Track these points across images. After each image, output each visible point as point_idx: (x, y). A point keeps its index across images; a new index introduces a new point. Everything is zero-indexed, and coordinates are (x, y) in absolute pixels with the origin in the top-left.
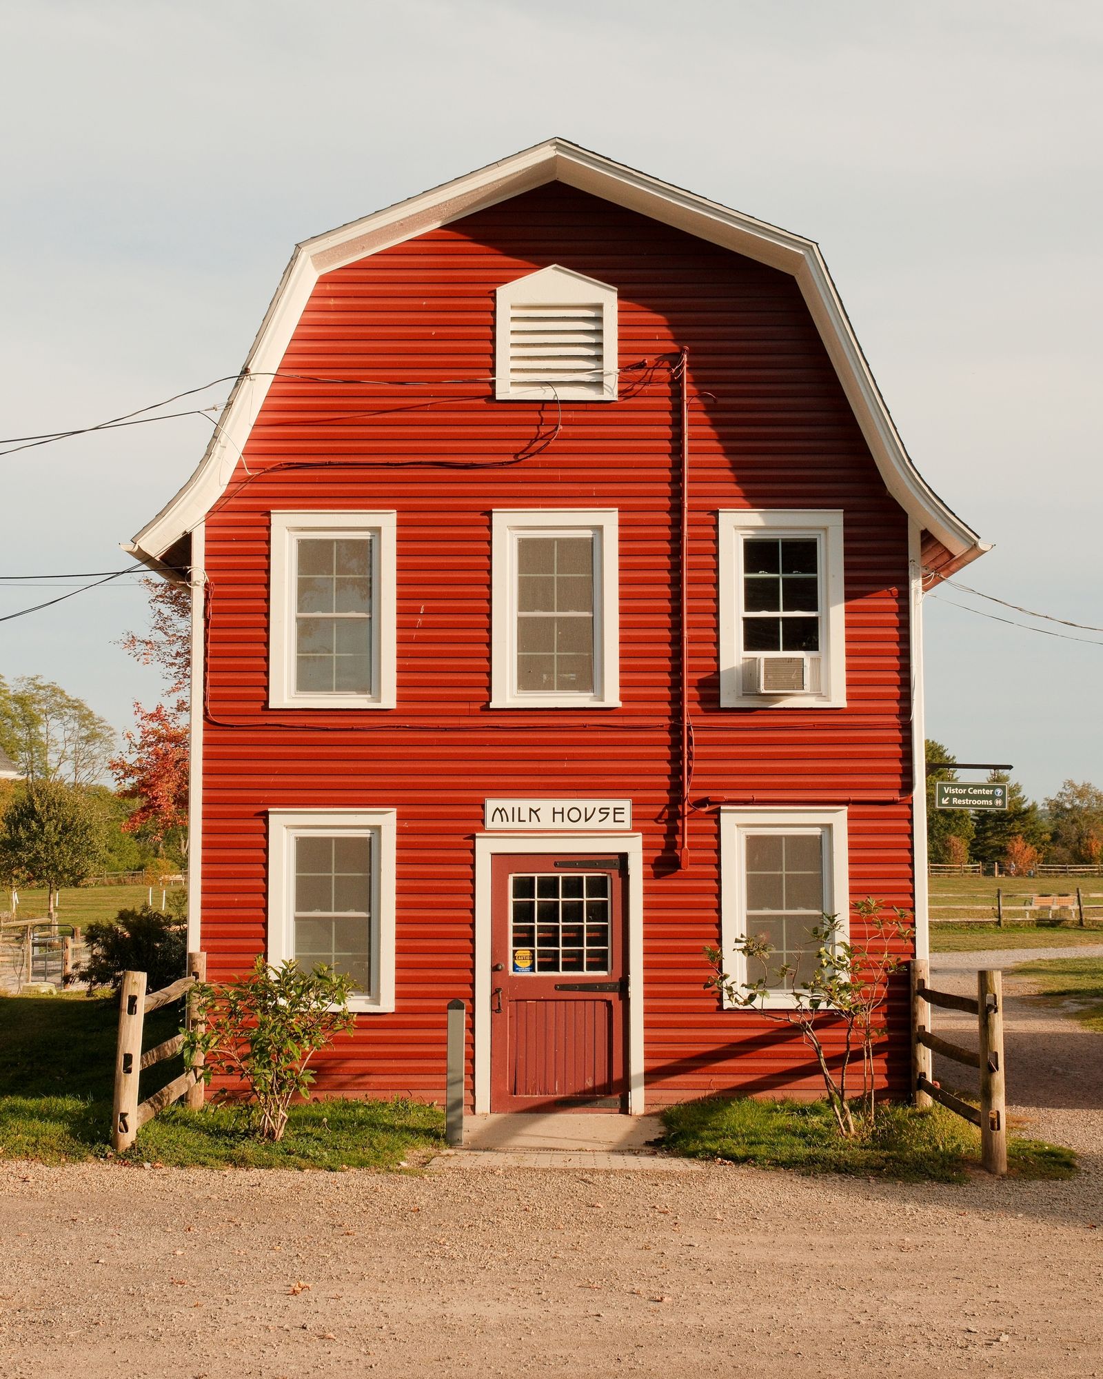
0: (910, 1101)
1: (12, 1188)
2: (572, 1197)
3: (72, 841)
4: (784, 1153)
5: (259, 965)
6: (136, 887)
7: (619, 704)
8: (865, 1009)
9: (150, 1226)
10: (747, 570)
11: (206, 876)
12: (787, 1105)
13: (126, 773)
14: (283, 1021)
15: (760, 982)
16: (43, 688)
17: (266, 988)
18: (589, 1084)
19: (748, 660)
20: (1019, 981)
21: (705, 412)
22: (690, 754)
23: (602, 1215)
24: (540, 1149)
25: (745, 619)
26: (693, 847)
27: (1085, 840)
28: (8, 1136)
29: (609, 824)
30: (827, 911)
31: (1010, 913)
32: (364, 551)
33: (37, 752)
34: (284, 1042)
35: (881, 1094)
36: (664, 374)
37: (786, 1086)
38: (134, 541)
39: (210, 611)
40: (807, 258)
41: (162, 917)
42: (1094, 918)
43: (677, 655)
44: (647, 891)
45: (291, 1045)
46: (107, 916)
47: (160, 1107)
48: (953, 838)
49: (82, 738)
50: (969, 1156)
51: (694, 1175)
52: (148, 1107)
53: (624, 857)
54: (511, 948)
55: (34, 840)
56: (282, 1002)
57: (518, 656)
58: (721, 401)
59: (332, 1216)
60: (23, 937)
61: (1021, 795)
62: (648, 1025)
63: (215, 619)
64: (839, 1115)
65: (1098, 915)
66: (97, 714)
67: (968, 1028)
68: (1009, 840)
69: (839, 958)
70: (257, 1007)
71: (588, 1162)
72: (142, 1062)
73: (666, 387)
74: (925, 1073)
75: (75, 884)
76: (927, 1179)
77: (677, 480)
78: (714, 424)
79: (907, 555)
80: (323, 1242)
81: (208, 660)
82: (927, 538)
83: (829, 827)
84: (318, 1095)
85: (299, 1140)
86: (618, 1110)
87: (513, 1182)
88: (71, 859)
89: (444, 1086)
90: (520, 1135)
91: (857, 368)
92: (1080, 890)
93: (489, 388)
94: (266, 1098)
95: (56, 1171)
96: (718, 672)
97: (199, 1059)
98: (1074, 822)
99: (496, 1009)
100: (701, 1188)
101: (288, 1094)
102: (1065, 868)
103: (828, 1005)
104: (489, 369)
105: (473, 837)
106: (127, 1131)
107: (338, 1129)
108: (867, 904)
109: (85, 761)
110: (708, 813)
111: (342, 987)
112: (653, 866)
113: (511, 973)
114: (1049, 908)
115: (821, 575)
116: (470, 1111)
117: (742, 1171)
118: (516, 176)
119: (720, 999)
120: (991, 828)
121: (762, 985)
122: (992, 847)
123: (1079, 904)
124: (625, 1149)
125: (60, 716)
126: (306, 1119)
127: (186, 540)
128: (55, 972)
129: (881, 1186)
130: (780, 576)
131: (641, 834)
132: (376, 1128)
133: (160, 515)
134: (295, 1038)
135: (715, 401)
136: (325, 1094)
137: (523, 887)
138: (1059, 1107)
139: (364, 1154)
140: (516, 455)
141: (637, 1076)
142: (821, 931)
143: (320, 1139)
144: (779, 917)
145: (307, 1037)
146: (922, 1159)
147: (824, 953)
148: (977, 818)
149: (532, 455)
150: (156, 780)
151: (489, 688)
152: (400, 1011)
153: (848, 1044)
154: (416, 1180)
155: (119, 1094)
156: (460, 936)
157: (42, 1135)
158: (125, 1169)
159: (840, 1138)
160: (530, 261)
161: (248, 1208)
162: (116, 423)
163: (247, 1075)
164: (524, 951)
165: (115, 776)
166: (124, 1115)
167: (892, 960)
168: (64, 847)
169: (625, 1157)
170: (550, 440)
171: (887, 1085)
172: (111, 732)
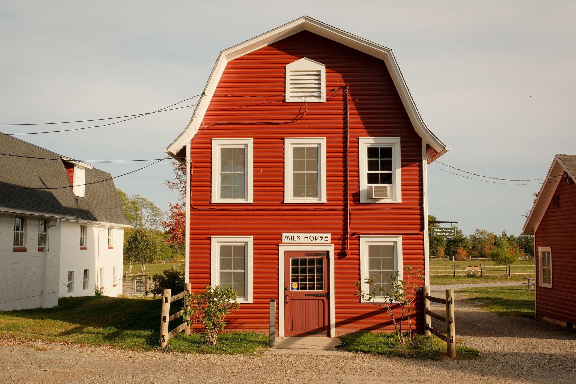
0: (424, 333)
1: (126, 360)
2: (310, 364)
3: (149, 248)
4: (381, 350)
5: (208, 287)
6: (170, 263)
7: (326, 202)
8: (408, 303)
9: (171, 372)
10: (369, 157)
11: (191, 258)
12: (382, 334)
13: (166, 226)
14: (216, 306)
15: (373, 293)
16: (140, 199)
17: (210, 294)
18: (317, 327)
19: (369, 187)
20: (461, 295)
21: (354, 105)
22: (350, 218)
23: (320, 370)
24: (300, 348)
25: (368, 174)
26: (351, 249)
27: (483, 248)
28: (126, 343)
29: (323, 241)
30: (395, 270)
31: (458, 272)
32: (243, 152)
33: (138, 219)
34: (216, 312)
35: (413, 331)
36: (341, 93)
37: (382, 328)
38: (167, 149)
39: (192, 171)
40: (388, 54)
41: (178, 272)
42: (486, 274)
43: (345, 186)
44: (336, 263)
45: (218, 313)
46: (160, 272)
47: (175, 334)
48: (439, 248)
49: (153, 215)
50: (443, 352)
51: (351, 357)
52: (172, 334)
53: (328, 252)
54: (291, 282)
55: (137, 248)
56: (215, 299)
57: (293, 186)
58: (360, 102)
59: (231, 369)
60: (133, 279)
61: (462, 234)
62: (336, 308)
63: (194, 174)
64: (399, 338)
65: (488, 273)
66: (158, 207)
67: (443, 310)
68: (458, 249)
69: (399, 285)
70: (207, 301)
71: (316, 353)
72: (169, 319)
73: (342, 97)
74: (428, 324)
75: (150, 262)
76: (429, 359)
77: (345, 128)
78: (357, 109)
79: (421, 152)
80: (228, 378)
81: (192, 187)
82: (428, 146)
83: (396, 242)
84: (227, 330)
85: (221, 345)
86: (326, 336)
87: (291, 359)
88: (149, 254)
89: (269, 328)
90: (294, 344)
91: (405, 90)
92: (481, 265)
93: (283, 98)
94: (210, 331)
95: (141, 354)
96: (359, 191)
97: (188, 318)
98: (480, 242)
99: (286, 302)
100: (353, 361)
101: (217, 329)
102: (477, 258)
103: (396, 301)
104: (284, 92)
105: (278, 246)
106: (164, 341)
107: (234, 341)
108: (409, 268)
109: (154, 222)
110: (356, 237)
111: (235, 294)
112: (338, 255)
113: (291, 290)
114: (471, 271)
115: (393, 159)
116: (277, 336)
117: (367, 356)
118: (292, 29)
119: (360, 299)
120: (452, 245)
121: (374, 294)
122: (452, 251)
123: (481, 270)
124: (329, 348)
125: (146, 208)
126: (223, 338)
127: (185, 148)
128: (144, 291)
129: (413, 361)
130: (380, 159)
131: (334, 245)
132: (246, 341)
133: (176, 140)
134: (219, 311)
135: (358, 102)
136: (230, 330)
137: (295, 262)
138: (474, 336)
139: (242, 349)
140: (292, 120)
141: (333, 325)
142: (394, 276)
143: (228, 345)
144: (380, 272)
145: (223, 311)
146: (427, 352)
147: (394, 284)
148: (447, 241)
149: (297, 120)
150: (176, 228)
151: (284, 197)
152: (254, 303)
153: (402, 314)
154: (259, 358)
155: (162, 329)
156: (274, 278)
157: (137, 342)
158: (164, 354)
159: (400, 345)
160: (297, 57)
161: (204, 367)
162: (162, 110)
163: (204, 323)
164: (295, 283)
165: (163, 227)
166: (163, 336)
167: (417, 286)
168: (147, 250)
169: (328, 351)
170: (303, 115)
171: (416, 328)
172: (162, 213)
